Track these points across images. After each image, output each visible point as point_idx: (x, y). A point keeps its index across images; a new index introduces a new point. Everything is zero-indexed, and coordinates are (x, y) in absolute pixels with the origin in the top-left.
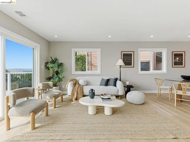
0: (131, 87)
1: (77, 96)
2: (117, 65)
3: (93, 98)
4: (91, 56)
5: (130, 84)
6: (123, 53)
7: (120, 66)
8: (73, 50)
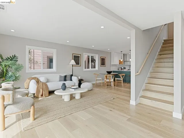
0: (82, 80)
1: (43, 92)
2: (70, 64)
3: (65, 90)
4: (34, 53)
5: (81, 78)
6: (74, 55)
7: (73, 65)
8: (27, 47)
